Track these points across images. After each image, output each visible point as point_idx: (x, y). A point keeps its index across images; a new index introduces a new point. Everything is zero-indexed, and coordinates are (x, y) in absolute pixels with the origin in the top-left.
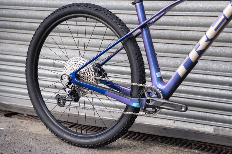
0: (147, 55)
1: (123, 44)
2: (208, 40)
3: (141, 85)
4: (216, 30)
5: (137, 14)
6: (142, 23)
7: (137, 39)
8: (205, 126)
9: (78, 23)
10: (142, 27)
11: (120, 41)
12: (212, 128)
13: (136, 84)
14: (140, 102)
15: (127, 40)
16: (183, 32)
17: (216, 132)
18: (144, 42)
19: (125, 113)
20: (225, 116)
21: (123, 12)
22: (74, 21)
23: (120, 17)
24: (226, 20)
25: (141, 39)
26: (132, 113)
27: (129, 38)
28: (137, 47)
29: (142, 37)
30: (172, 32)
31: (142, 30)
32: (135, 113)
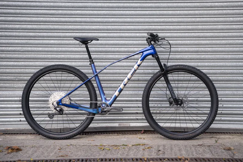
0: (99, 90)
2: (129, 79)
5: (92, 69)
8: (114, 123)
9: (57, 75)
11: (84, 83)
12: (118, 124)
13: (94, 102)
18: (97, 83)
19: (89, 117)
20: (124, 117)
21: (83, 68)
22: (54, 74)
23: (82, 71)
26: (91, 116)
28: (93, 86)
29: (96, 81)
31: (95, 78)
32: (93, 116)
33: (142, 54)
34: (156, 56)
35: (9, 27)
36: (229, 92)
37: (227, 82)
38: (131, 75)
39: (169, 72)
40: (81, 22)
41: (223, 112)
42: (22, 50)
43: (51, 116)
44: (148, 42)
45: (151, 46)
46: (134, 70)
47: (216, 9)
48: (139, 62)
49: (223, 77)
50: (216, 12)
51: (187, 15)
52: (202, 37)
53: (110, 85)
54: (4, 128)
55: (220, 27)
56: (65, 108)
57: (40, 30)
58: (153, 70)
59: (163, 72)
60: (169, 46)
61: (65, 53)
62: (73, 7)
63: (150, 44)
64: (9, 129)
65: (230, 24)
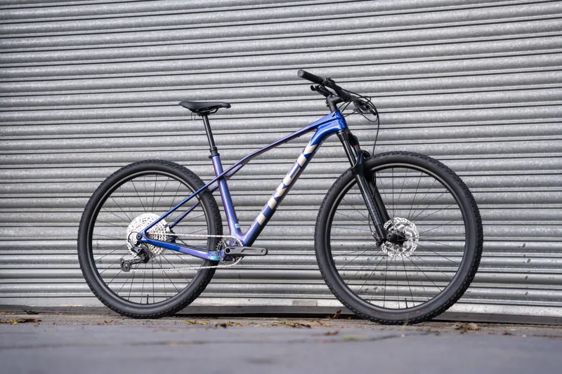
0: (225, 210)
1: (199, 199)
2: (285, 187)
3: (219, 236)
4: (291, 177)
6: (219, 175)
7: (214, 193)
10: (219, 179)
11: (195, 195)
12: (291, 300)
13: (214, 236)
14: (219, 254)
15: (204, 193)
16: (257, 196)
17: (295, 305)
18: (221, 195)
24: (299, 168)
25: (219, 193)
27: (206, 192)
28: (214, 201)
29: (220, 191)
30: (246, 197)
31: (219, 184)
35: (86, 98)
36: (543, 229)
37: (539, 206)
40: (220, 82)
41: (530, 276)
42: (107, 144)
43: (126, 266)
47: (508, 36)
49: (529, 193)
50: (508, 44)
51: (442, 55)
52: (478, 103)
54: (66, 303)
55: (517, 77)
56: (156, 250)
57: (143, 102)
61: (188, 148)
62: (204, 53)
63: (333, 108)
64: (75, 306)
65: (542, 68)
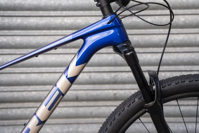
33: (81, 41)
34: (125, 52)
38: (49, 109)
39: (165, 99)
44: (99, 6)
45: (109, 18)
46: (57, 93)
48: (73, 69)
53: (4, 114)
58: (113, 75)
59: (151, 104)
60: (168, 12)
63: (106, 9)
